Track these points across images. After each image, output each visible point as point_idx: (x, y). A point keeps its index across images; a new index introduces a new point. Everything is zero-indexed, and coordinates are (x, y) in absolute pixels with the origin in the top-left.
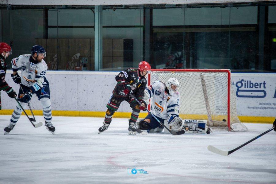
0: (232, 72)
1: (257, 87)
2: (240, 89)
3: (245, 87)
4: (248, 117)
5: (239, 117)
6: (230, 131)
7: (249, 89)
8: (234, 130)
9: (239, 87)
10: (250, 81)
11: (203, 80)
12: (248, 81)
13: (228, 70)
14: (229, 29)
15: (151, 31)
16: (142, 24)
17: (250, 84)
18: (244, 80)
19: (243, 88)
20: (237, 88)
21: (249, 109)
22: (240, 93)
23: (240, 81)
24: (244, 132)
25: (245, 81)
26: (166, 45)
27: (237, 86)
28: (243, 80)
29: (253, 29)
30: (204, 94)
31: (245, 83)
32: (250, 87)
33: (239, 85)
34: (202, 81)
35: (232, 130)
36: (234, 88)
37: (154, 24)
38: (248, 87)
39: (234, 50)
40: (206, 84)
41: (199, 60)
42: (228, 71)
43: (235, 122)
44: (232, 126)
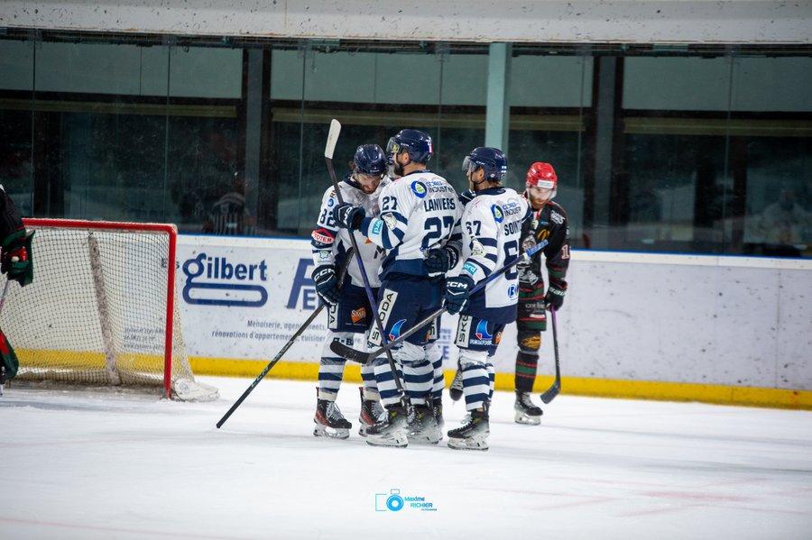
0: (180, 232)
1: (244, 277)
2: (194, 280)
3: (209, 276)
4: (214, 361)
5: (192, 360)
6: (170, 397)
7: (220, 281)
8: (183, 397)
9: (191, 276)
10: (224, 260)
11: (94, 252)
13: (171, 225)
14: (171, 110)
17: (224, 266)
18: (208, 256)
19: (203, 279)
20: (187, 277)
21: (219, 338)
22: (195, 293)
23: (195, 257)
24: (209, 401)
25: (210, 259)
27: (186, 270)
28: (203, 256)
30: (98, 292)
31: (210, 265)
32: (224, 276)
33: (193, 268)
34: (91, 256)
35: (176, 397)
36: (180, 279)
38: (216, 276)
39: (180, 169)
40: (103, 263)
42: (169, 230)
43: (185, 374)
44: (178, 383)
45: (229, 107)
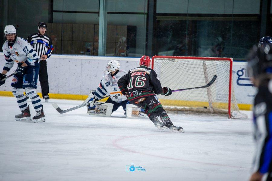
0: (234, 61)
2: (241, 77)
3: (246, 76)
4: (247, 105)
5: (239, 105)
6: (230, 118)
8: (234, 117)
9: (239, 76)
11: (205, 68)
13: (231, 58)
14: (233, 19)
15: (155, 18)
16: (146, 12)
19: (243, 77)
20: (238, 76)
21: (249, 97)
22: (241, 82)
23: (241, 69)
24: (244, 119)
25: (246, 70)
26: (169, 33)
27: (238, 74)
28: (243, 69)
30: (206, 81)
33: (240, 73)
34: (204, 69)
35: (232, 118)
36: (235, 77)
37: (158, 11)
39: (236, 39)
40: (208, 71)
41: (201, 47)
42: (230, 60)
43: (235, 109)
44: (233, 113)
45: (255, 17)
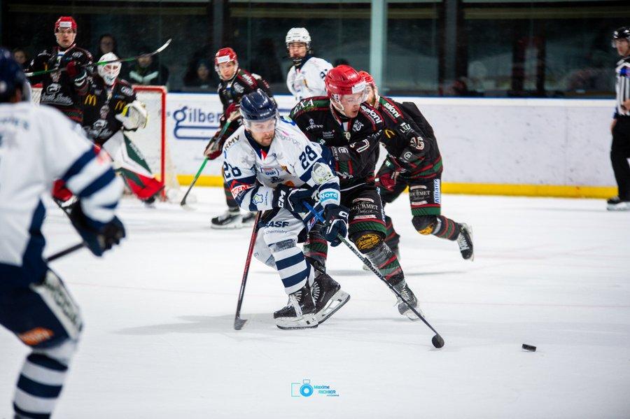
0: (169, 91)
1: (212, 122)
2: (181, 124)
3: (190, 120)
5: (179, 177)
6: (165, 201)
7: (197, 124)
9: (178, 121)
10: (200, 110)
12: (195, 110)
13: (162, 87)
17: (200, 114)
18: (189, 107)
19: (186, 123)
20: (175, 122)
21: (197, 162)
22: (181, 132)
23: (181, 108)
25: (190, 109)
27: (175, 118)
28: (185, 108)
29: (202, 11)
31: (190, 114)
32: (200, 121)
33: (180, 116)
35: (168, 201)
36: (170, 123)
38: (195, 120)
42: (161, 91)
43: (172, 186)
44: (169, 192)
45: (202, 8)
